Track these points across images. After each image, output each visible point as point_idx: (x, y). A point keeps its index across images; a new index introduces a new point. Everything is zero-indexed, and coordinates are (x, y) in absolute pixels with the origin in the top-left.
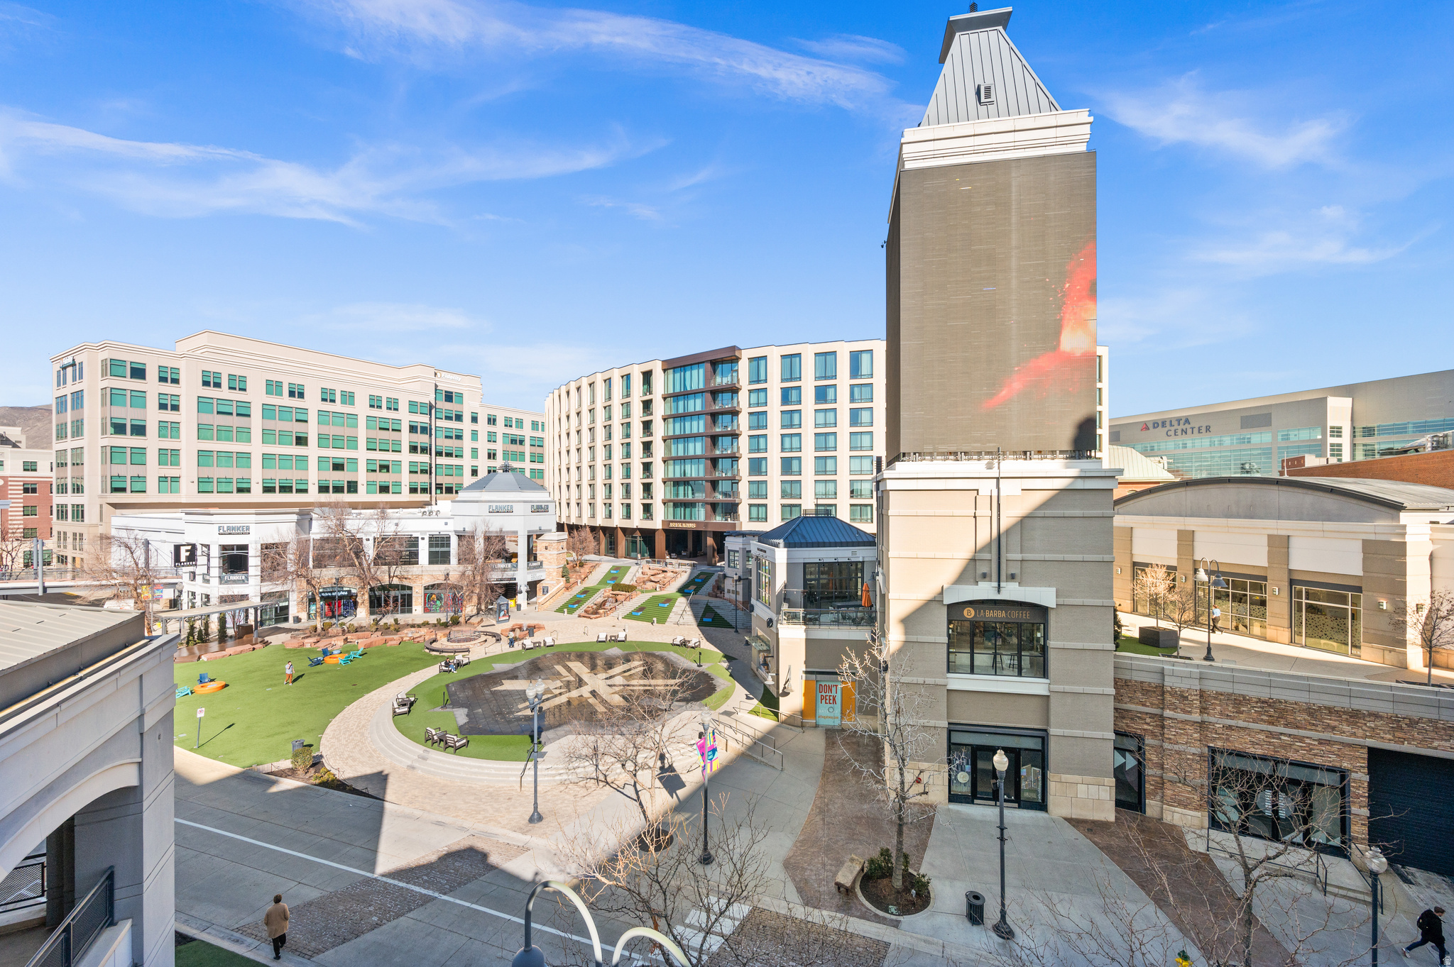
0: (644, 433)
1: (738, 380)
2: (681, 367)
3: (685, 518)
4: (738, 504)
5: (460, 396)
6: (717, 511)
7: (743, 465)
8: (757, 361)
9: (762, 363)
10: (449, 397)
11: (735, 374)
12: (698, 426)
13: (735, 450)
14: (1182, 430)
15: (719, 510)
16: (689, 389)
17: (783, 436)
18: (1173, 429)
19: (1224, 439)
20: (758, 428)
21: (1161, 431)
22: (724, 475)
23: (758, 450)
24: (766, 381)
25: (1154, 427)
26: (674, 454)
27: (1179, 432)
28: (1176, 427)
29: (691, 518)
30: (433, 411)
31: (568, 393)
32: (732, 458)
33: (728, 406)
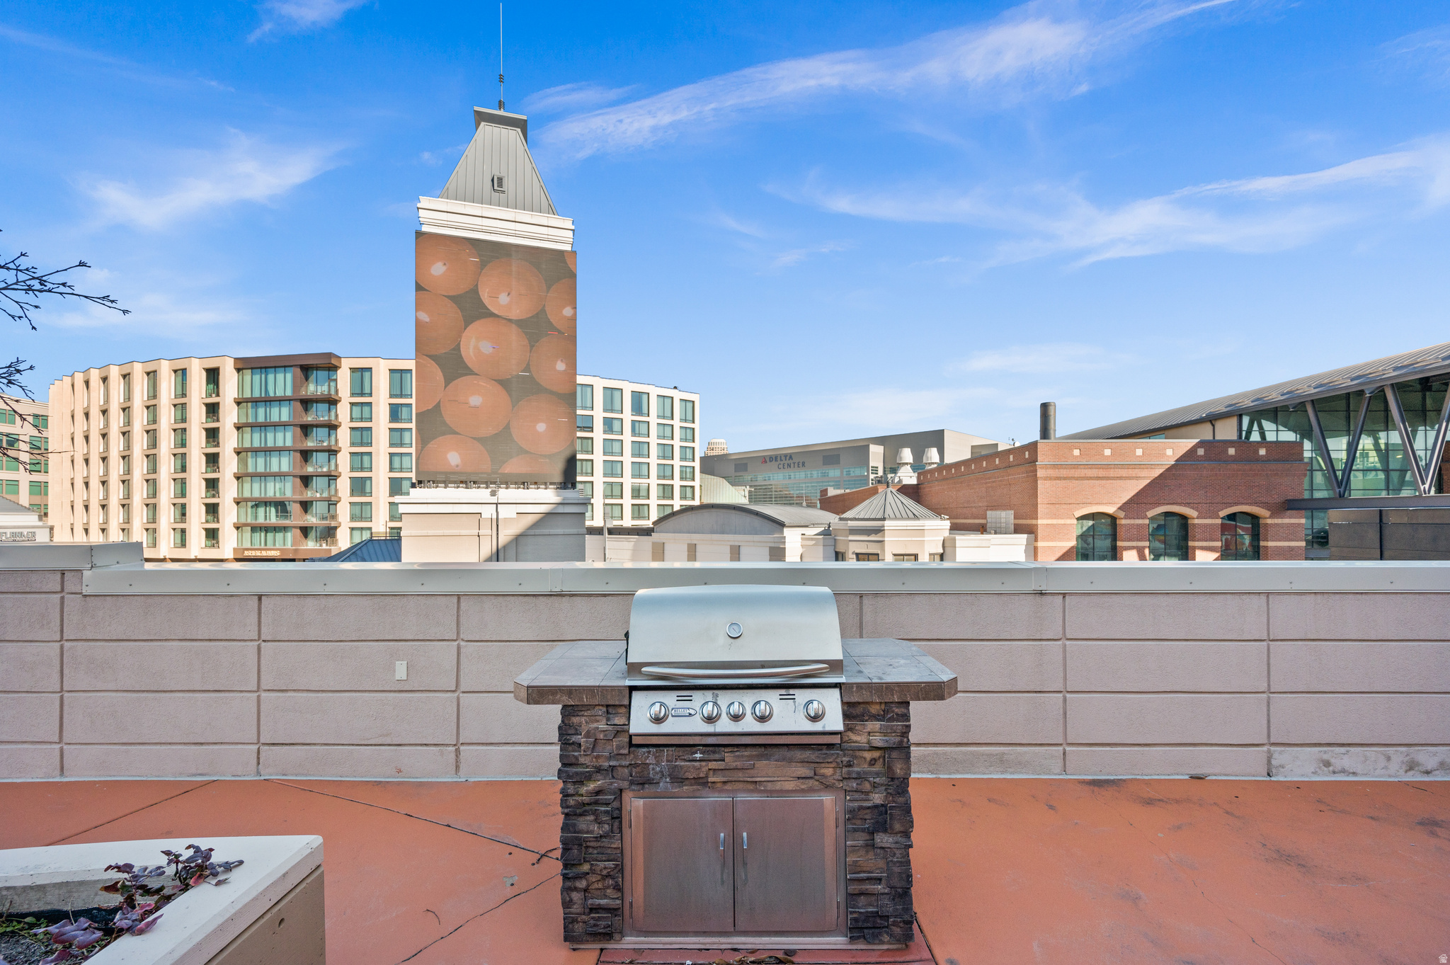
0: (207, 442)
1: (337, 391)
2: (261, 368)
3: (266, 544)
4: (335, 528)
6: (309, 536)
7: (343, 485)
8: (361, 374)
9: (367, 374)
11: (333, 384)
12: (286, 438)
13: (333, 467)
14: (788, 465)
15: (312, 534)
16: (272, 394)
17: (391, 455)
18: (782, 463)
19: (813, 472)
20: (362, 444)
21: (774, 465)
22: (318, 495)
23: (362, 469)
24: (371, 395)
25: (770, 461)
26: (251, 470)
27: (786, 466)
28: (784, 461)
29: (274, 545)
31: (87, 383)
32: (329, 476)
33: (324, 418)
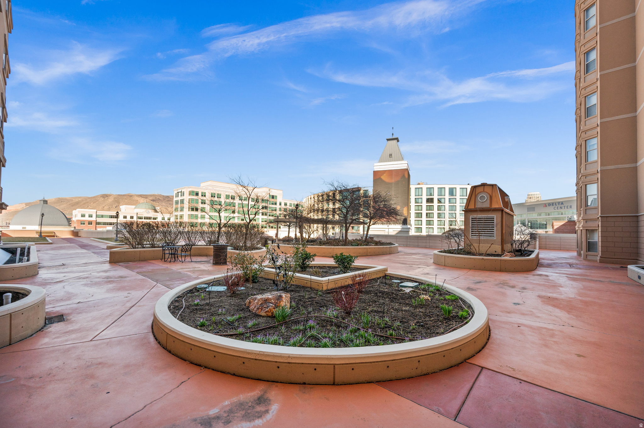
2: (344, 192)
5: (276, 196)
10: (273, 197)
14: (560, 207)
18: (556, 206)
21: (551, 208)
25: (549, 206)
27: (559, 208)
28: (558, 206)
30: (268, 202)
